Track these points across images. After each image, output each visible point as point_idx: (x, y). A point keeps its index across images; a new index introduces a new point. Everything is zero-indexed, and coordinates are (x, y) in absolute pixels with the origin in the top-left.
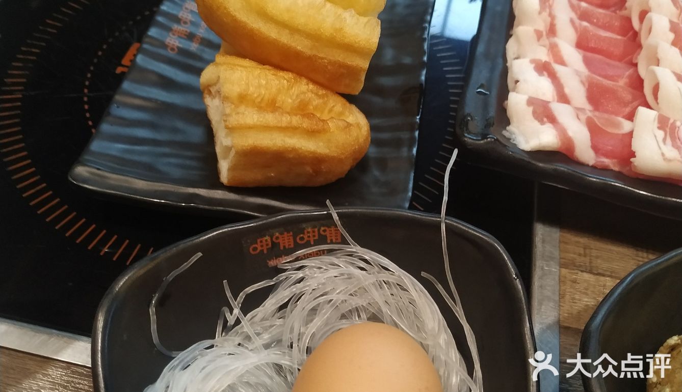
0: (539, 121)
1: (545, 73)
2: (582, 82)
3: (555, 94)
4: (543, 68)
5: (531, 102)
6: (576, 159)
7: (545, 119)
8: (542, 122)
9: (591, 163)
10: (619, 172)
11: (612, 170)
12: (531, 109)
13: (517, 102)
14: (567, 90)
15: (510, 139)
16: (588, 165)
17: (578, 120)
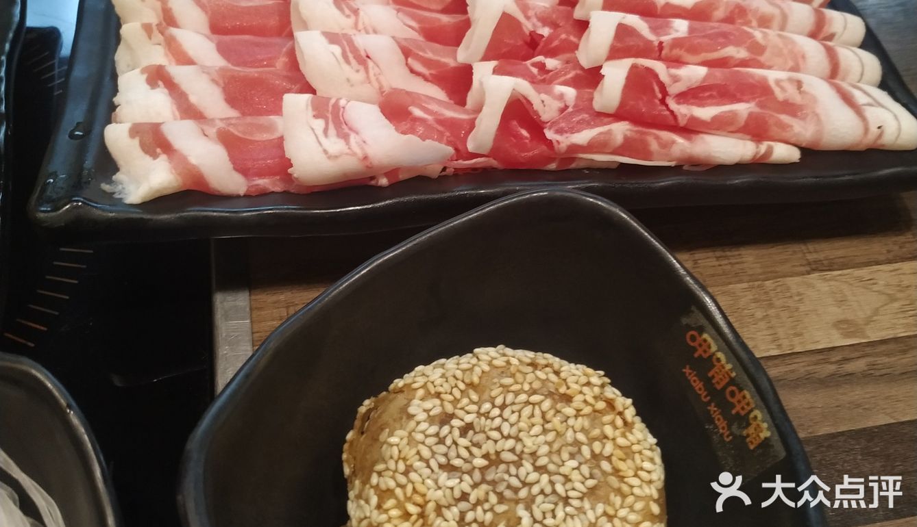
0: (151, 156)
1: (160, 83)
2: (213, 81)
3: (174, 108)
4: (158, 77)
5: (136, 131)
6: (217, 193)
7: (158, 150)
8: (154, 156)
9: (242, 190)
10: (285, 193)
11: (273, 192)
12: (136, 142)
13: (117, 136)
14: (193, 99)
15: (114, 193)
16: (238, 197)
17: (206, 137)
